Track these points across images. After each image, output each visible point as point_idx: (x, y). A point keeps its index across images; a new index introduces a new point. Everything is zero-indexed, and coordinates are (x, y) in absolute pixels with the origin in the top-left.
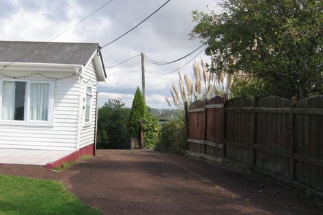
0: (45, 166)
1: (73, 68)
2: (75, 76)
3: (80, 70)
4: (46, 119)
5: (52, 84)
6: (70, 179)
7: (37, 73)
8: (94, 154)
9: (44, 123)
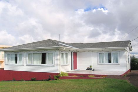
0: (120, 76)
1: (124, 48)
2: (125, 50)
3: (126, 48)
4: (118, 63)
5: (118, 53)
6: (128, 79)
7: (114, 50)
8: (131, 72)
9: (117, 63)
